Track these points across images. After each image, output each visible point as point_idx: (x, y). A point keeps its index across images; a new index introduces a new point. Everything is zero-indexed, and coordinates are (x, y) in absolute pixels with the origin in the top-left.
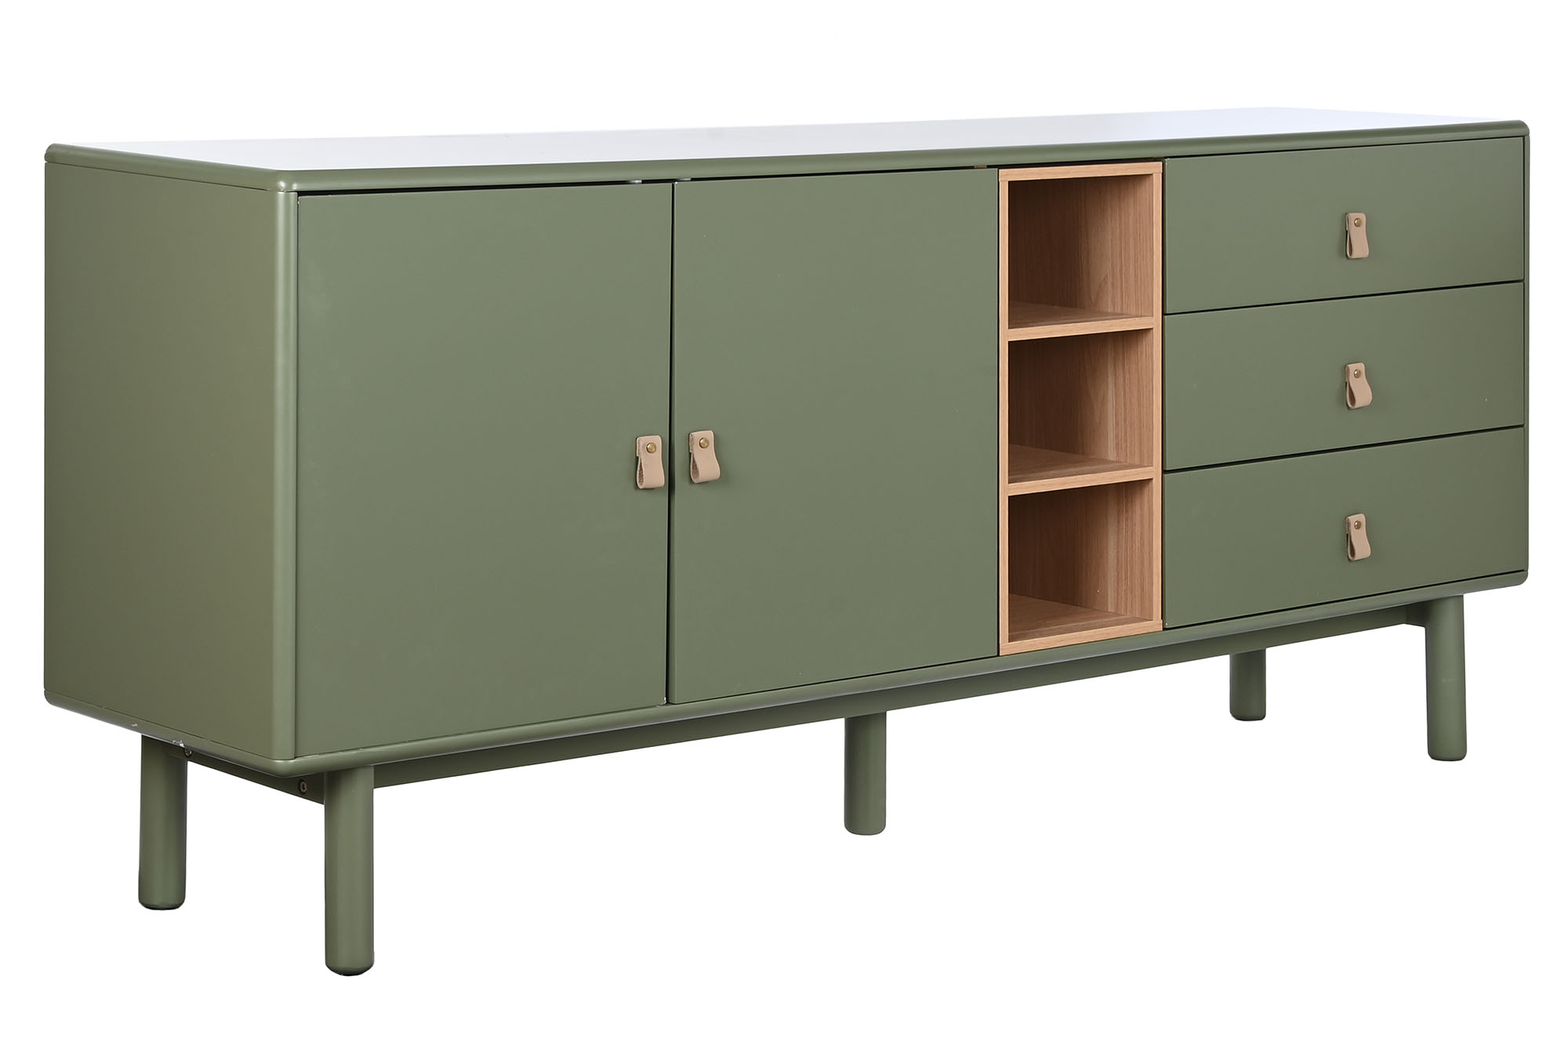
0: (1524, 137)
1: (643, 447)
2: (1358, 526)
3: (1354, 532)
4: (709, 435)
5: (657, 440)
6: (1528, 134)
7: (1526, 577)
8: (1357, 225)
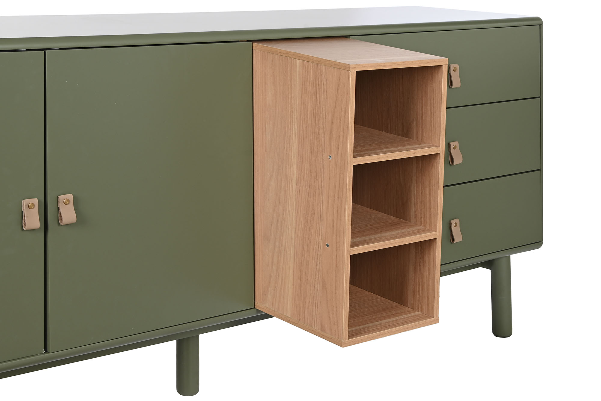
0: (540, 25)
1: (26, 205)
2: (456, 225)
3: (453, 228)
4: (70, 197)
5: (35, 201)
6: (542, 24)
7: (542, 244)
8: (454, 71)
